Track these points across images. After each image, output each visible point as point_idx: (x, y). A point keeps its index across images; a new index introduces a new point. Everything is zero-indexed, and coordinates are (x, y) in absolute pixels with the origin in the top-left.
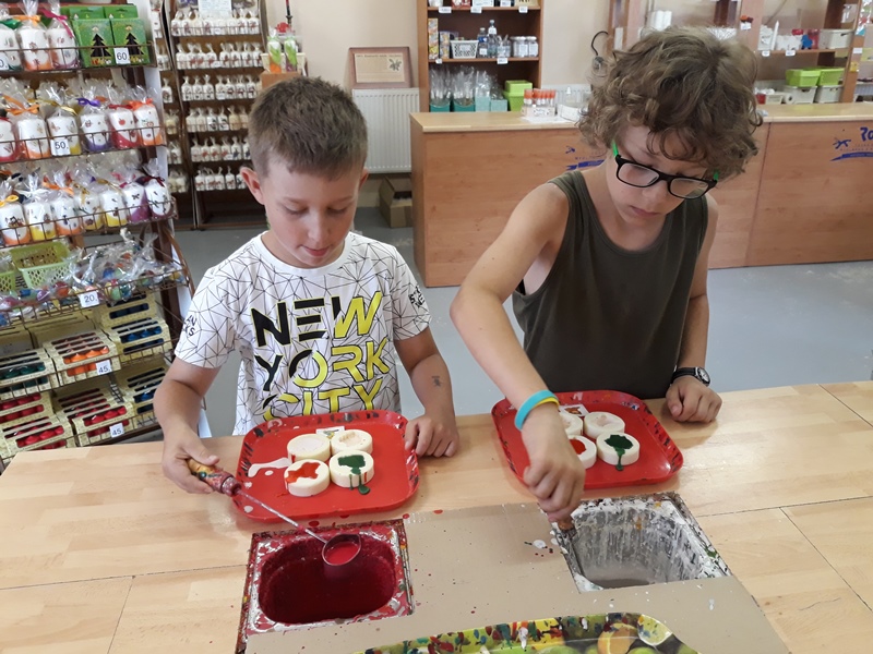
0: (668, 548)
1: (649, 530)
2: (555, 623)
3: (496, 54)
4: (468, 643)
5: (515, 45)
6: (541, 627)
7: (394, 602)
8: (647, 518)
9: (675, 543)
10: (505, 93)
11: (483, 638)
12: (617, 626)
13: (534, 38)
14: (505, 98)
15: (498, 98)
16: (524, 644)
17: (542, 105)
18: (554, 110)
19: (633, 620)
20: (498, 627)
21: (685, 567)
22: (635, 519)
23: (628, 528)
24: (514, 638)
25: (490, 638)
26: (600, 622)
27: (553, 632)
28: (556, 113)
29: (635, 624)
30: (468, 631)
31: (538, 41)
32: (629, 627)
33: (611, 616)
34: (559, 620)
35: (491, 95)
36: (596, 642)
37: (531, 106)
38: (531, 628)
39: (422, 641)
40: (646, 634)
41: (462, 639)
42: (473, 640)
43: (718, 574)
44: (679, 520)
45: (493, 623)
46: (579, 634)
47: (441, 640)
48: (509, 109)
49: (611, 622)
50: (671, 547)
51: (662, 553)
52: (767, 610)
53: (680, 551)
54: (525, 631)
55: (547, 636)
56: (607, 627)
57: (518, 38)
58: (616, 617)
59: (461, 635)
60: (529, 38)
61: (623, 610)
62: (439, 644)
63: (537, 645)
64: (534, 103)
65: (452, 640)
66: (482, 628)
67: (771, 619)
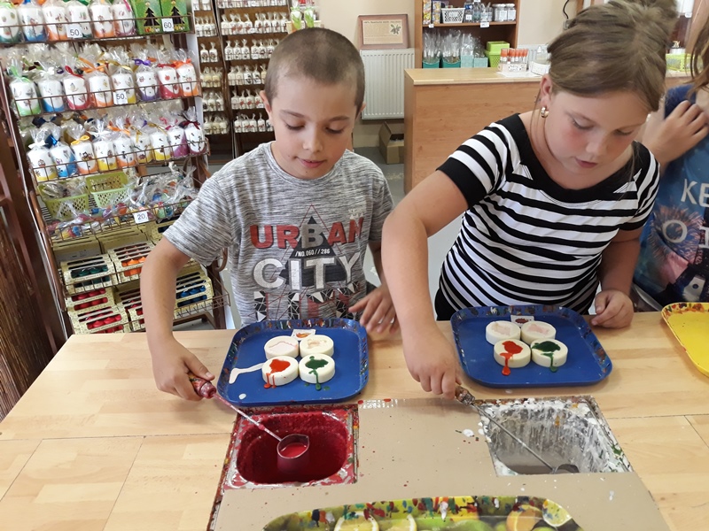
0: (581, 443)
1: (566, 427)
2: (471, 501)
3: (479, 19)
4: (397, 511)
5: (496, 11)
6: (459, 503)
7: (343, 472)
8: (564, 417)
9: (587, 440)
10: (486, 52)
11: (410, 508)
12: (525, 507)
13: (513, 5)
14: (486, 56)
15: (480, 57)
16: (444, 516)
17: (515, 62)
18: (526, 66)
19: (539, 503)
20: (423, 500)
21: (595, 461)
22: (554, 416)
23: (548, 424)
24: (436, 510)
25: (415, 509)
26: (510, 502)
27: (469, 508)
28: (528, 69)
29: (540, 506)
30: (398, 502)
31: (516, 7)
32: (535, 509)
33: (519, 498)
34: (475, 498)
35: (474, 54)
36: (505, 519)
37: (506, 63)
38: (451, 503)
39: (359, 507)
40: (549, 516)
41: (392, 507)
42: (402, 509)
43: (620, 469)
44: (592, 421)
45: (420, 496)
46: (492, 511)
47: (375, 506)
48: (489, 66)
49: (519, 504)
50: (583, 443)
51: (576, 446)
52: (661, 505)
53: (591, 446)
54: (444, 506)
55: (464, 510)
56: (516, 508)
57: (499, 5)
58: (524, 499)
59: (392, 504)
60: (508, 5)
61: (531, 495)
62: (373, 509)
63: (455, 517)
64: (509, 60)
65: (384, 508)
66: (409, 500)
67: (665, 514)
